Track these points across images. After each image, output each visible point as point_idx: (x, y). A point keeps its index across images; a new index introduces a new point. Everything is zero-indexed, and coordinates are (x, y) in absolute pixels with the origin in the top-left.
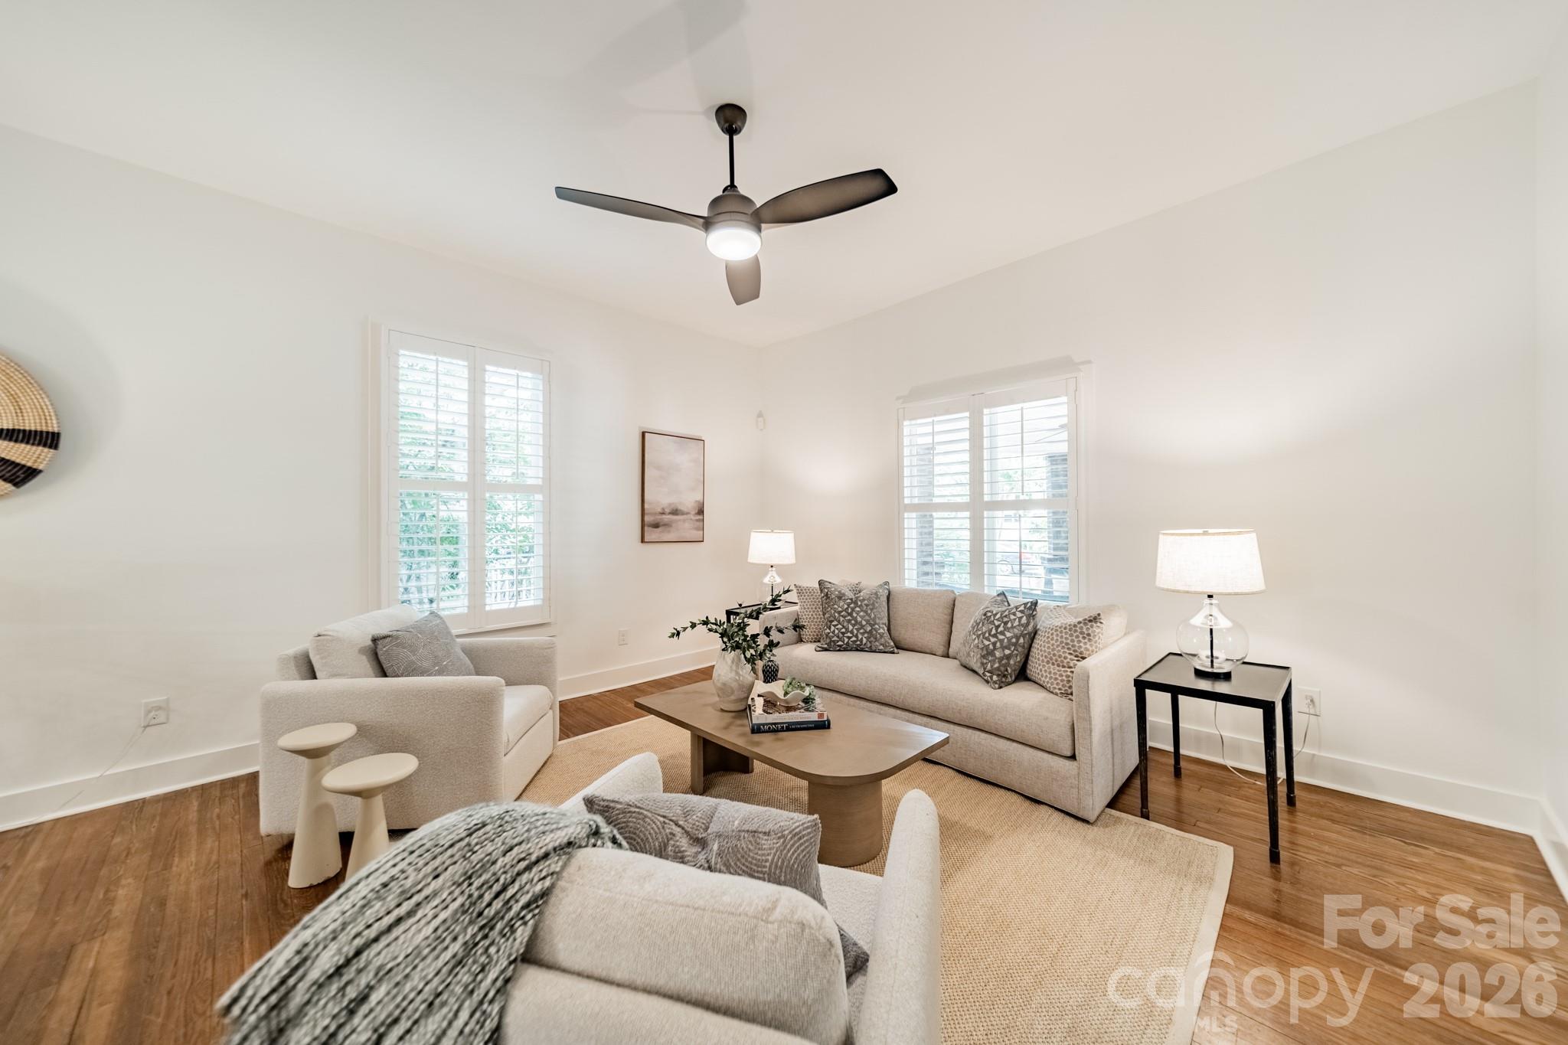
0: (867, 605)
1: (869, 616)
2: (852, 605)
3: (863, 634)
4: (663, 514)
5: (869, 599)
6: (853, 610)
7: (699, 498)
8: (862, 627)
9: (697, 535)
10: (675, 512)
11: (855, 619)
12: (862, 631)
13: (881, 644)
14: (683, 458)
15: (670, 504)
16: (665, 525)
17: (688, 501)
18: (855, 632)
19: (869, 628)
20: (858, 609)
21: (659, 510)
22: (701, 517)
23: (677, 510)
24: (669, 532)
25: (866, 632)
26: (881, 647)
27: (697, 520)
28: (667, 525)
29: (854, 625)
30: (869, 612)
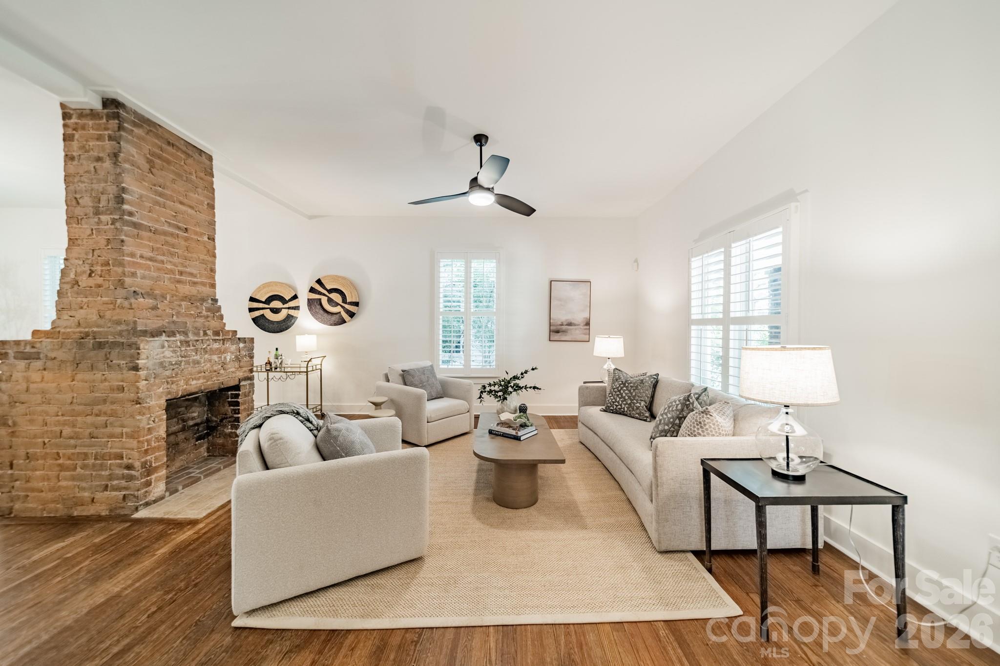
0: (631, 387)
1: (632, 394)
2: (622, 386)
3: (625, 405)
4: (562, 325)
5: (634, 383)
6: (622, 388)
7: (587, 315)
8: (625, 400)
9: (586, 337)
10: (570, 324)
11: (621, 394)
12: (624, 403)
13: (637, 414)
14: (576, 294)
15: (566, 320)
16: (563, 331)
17: (579, 317)
18: (621, 402)
19: (629, 402)
20: (625, 388)
21: (560, 323)
22: (588, 327)
23: (571, 323)
24: (566, 335)
25: (627, 404)
26: (637, 415)
27: (586, 329)
28: (564, 331)
29: (620, 398)
30: (632, 391)
